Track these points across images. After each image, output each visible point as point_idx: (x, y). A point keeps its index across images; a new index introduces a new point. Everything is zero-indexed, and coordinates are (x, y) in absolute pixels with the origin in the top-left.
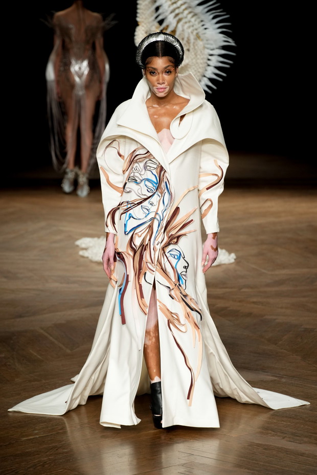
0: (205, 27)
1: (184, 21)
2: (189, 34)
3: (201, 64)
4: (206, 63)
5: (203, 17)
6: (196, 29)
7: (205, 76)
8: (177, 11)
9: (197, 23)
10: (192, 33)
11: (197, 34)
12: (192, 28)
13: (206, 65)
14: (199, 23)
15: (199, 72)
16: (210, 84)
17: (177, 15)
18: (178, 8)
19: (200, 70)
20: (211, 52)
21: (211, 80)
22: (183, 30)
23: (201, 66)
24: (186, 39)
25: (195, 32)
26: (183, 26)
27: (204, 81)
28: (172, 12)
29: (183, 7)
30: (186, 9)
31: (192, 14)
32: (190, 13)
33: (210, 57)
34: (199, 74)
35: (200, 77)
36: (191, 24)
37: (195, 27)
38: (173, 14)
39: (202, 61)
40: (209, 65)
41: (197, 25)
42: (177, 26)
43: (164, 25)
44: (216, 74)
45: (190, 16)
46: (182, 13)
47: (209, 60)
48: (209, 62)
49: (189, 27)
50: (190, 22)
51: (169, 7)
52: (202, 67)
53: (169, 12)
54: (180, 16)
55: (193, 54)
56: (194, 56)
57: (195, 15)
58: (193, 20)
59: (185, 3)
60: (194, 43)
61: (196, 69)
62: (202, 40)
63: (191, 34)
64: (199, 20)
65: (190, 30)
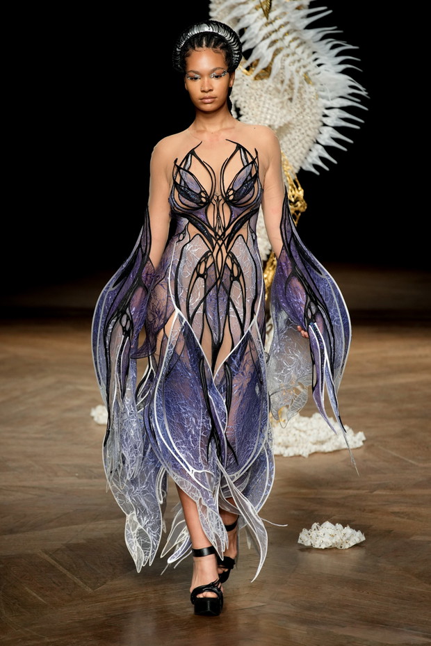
0: (318, 62)
1: (284, 52)
2: (292, 75)
3: (312, 122)
4: (322, 121)
5: (316, 47)
6: (304, 67)
7: (318, 143)
8: (274, 37)
9: (305, 55)
10: (298, 72)
11: (306, 73)
12: (297, 65)
13: (321, 124)
14: (309, 56)
15: (308, 135)
16: (326, 156)
17: (274, 42)
18: (276, 31)
19: (309, 132)
20: (329, 104)
21: (328, 149)
22: (283, 68)
23: (311, 125)
24: (287, 82)
25: (302, 71)
26: (283, 61)
27: (317, 150)
28: (264, 39)
29: (283, 30)
30: (288, 33)
31: (298, 41)
32: (295, 39)
33: (327, 112)
34: (308, 139)
35: (311, 144)
36: (296, 57)
37: (302, 63)
38: (268, 42)
39: (313, 118)
40: (325, 125)
41: (307, 59)
42: (273, 60)
43: (253, 58)
44: (336, 140)
45: (294, 44)
46: (282, 39)
47: (325, 116)
48: (325, 120)
49: (294, 62)
50: (294, 54)
51: (260, 30)
52: (314, 128)
53: (261, 37)
54: (278, 45)
55: (299, 106)
56: (301, 110)
57: (303, 43)
58: (299, 50)
59: (286, 24)
60: (300, 89)
61: (303, 131)
62: (314, 84)
63: (295, 74)
64: (308, 52)
65: (293, 68)
